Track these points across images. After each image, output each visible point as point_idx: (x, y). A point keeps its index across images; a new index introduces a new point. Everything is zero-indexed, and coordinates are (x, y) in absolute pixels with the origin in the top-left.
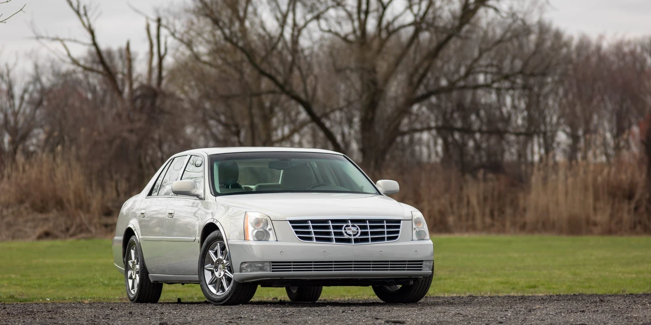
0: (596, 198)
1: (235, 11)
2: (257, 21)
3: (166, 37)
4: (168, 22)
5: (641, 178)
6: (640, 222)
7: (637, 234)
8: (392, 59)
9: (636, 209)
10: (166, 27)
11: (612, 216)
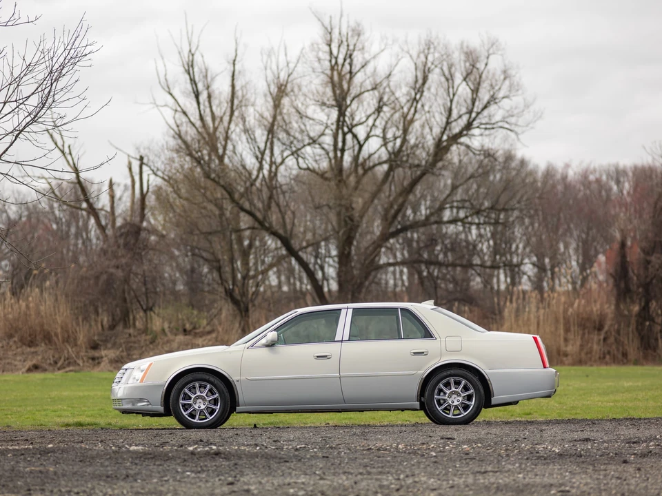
0: (567, 330)
1: (214, 149)
2: (236, 159)
3: (149, 175)
4: (149, 160)
5: (609, 310)
6: (609, 353)
7: (607, 364)
8: (367, 196)
9: (605, 339)
10: (147, 165)
11: (582, 346)
